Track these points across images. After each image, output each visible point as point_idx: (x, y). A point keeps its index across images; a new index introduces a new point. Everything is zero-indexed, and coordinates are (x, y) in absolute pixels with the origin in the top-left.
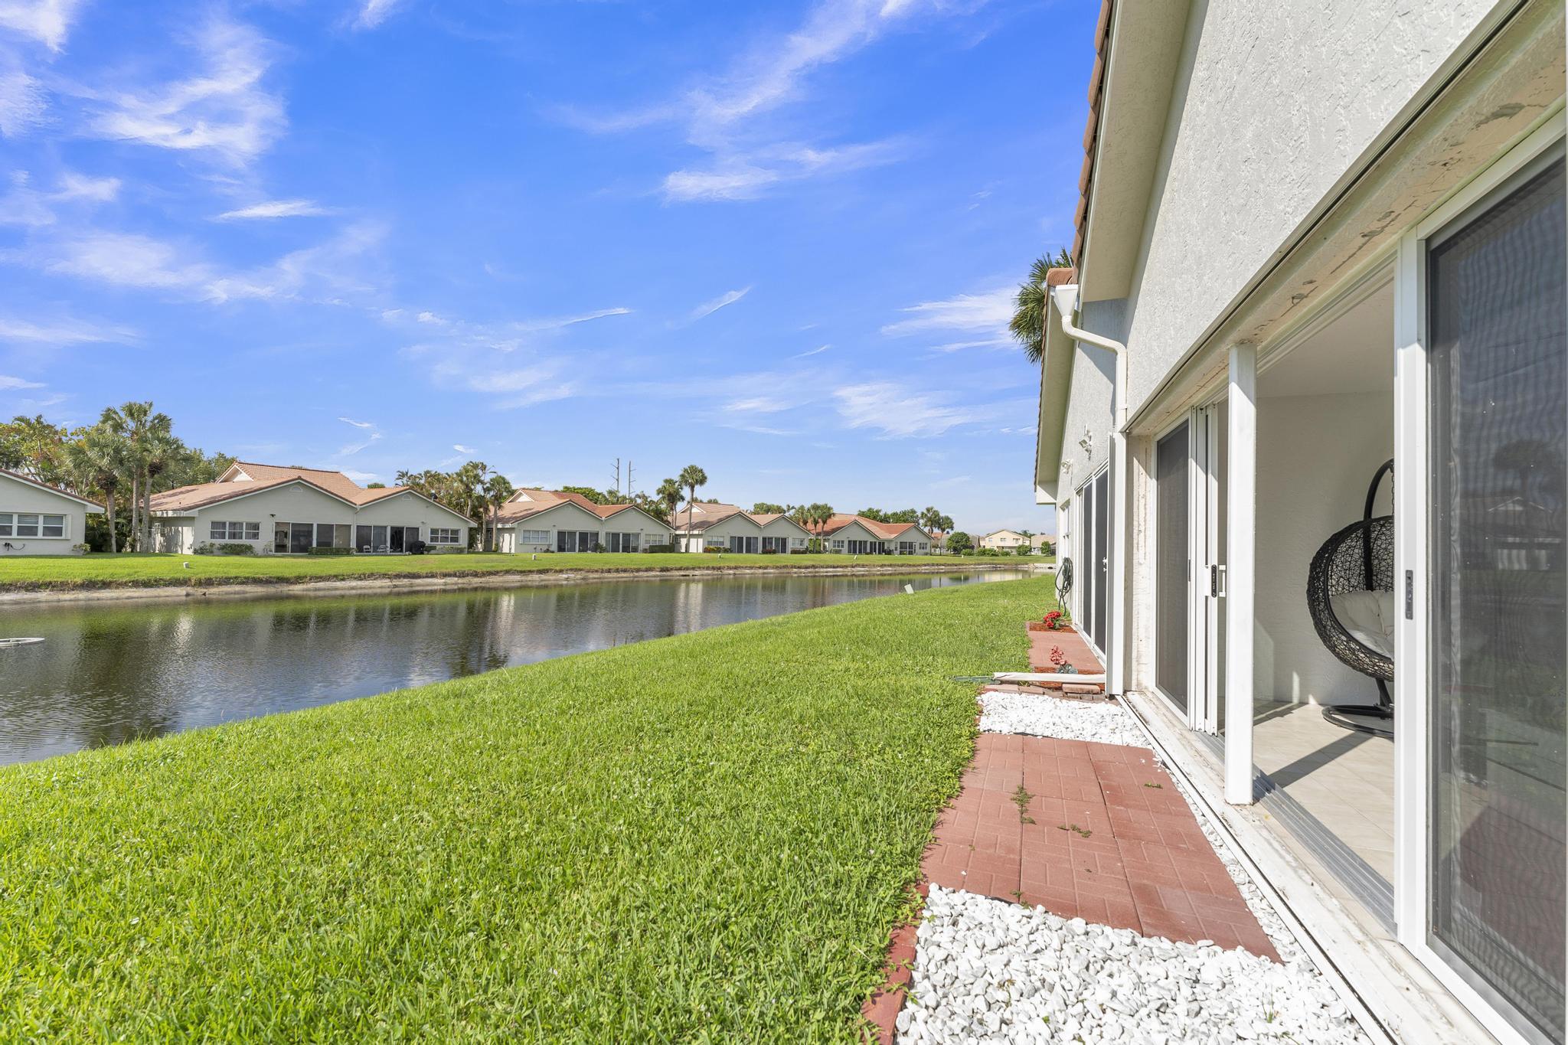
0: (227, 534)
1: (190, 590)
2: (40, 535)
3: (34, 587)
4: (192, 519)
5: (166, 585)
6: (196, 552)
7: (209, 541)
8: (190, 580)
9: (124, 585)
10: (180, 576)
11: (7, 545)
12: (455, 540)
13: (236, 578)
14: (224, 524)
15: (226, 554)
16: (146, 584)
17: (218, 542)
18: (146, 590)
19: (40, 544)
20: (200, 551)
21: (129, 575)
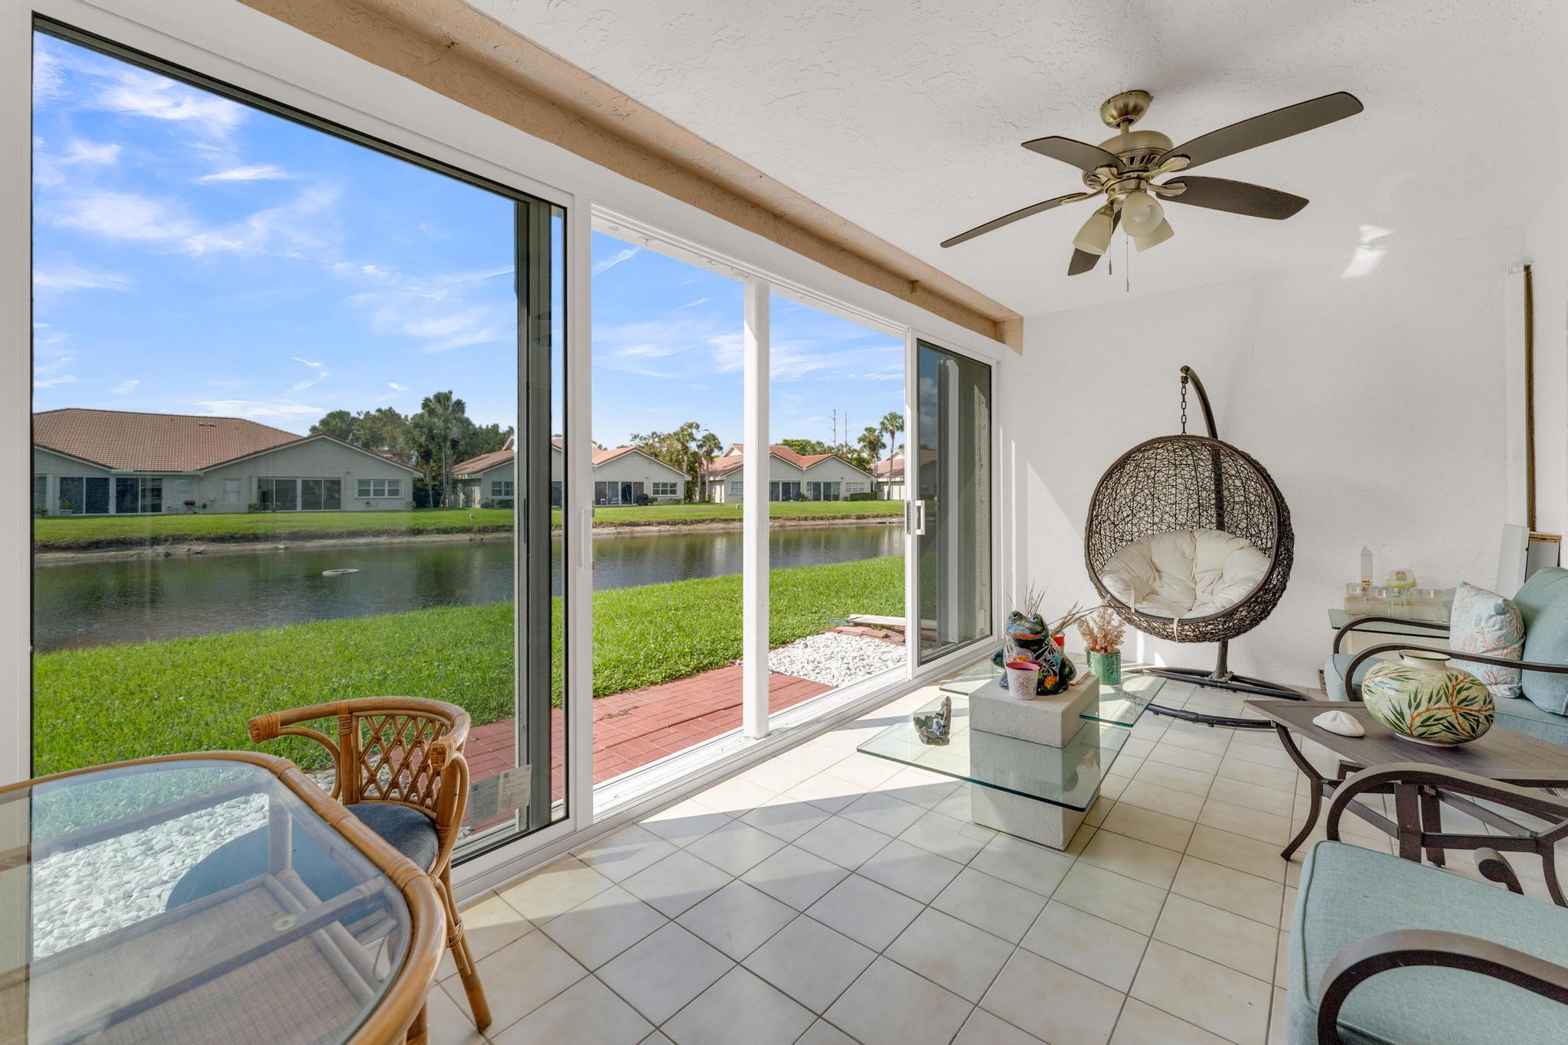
0: (503, 492)
1: (472, 536)
2: (386, 496)
3: (378, 533)
4: (479, 480)
5: (457, 532)
6: (482, 506)
7: (491, 497)
8: (473, 528)
9: (430, 532)
10: (466, 525)
11: (368, 503)
12: (673, 492)
13: (504, 526)
14: (501, 483)
15: (503, 507)
16: (445, 531)
17: (497, 498)
18: (444, 536)
19: (386, 501)
20: (485, 506)
21: (435, 524)
